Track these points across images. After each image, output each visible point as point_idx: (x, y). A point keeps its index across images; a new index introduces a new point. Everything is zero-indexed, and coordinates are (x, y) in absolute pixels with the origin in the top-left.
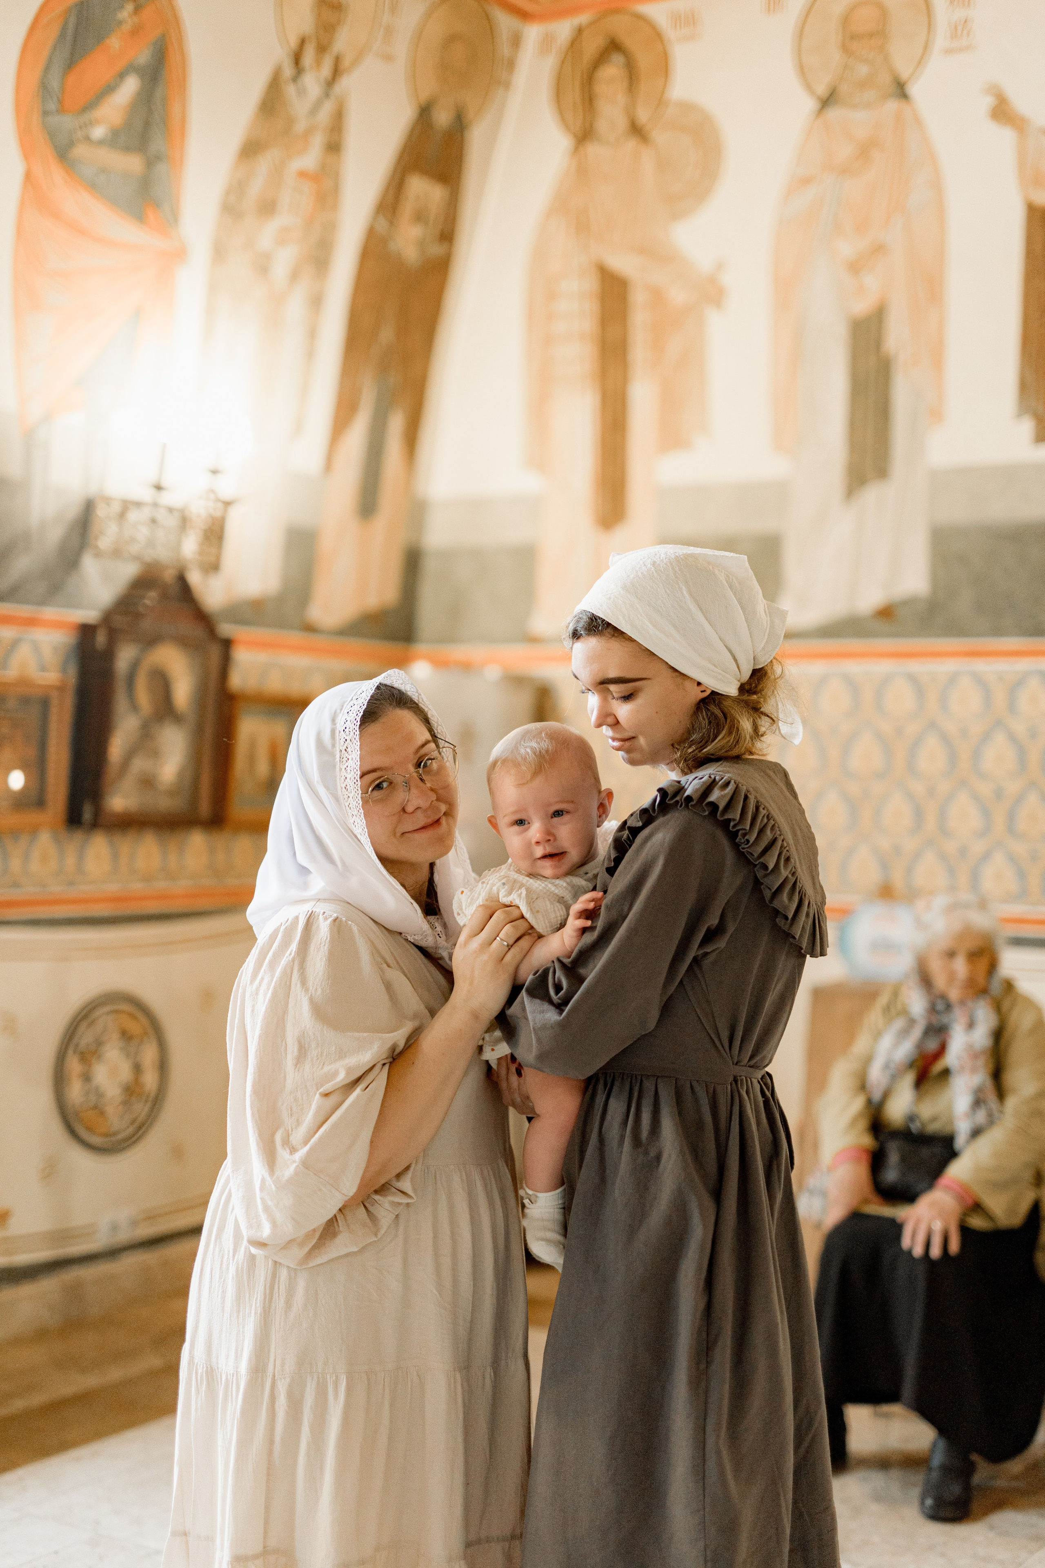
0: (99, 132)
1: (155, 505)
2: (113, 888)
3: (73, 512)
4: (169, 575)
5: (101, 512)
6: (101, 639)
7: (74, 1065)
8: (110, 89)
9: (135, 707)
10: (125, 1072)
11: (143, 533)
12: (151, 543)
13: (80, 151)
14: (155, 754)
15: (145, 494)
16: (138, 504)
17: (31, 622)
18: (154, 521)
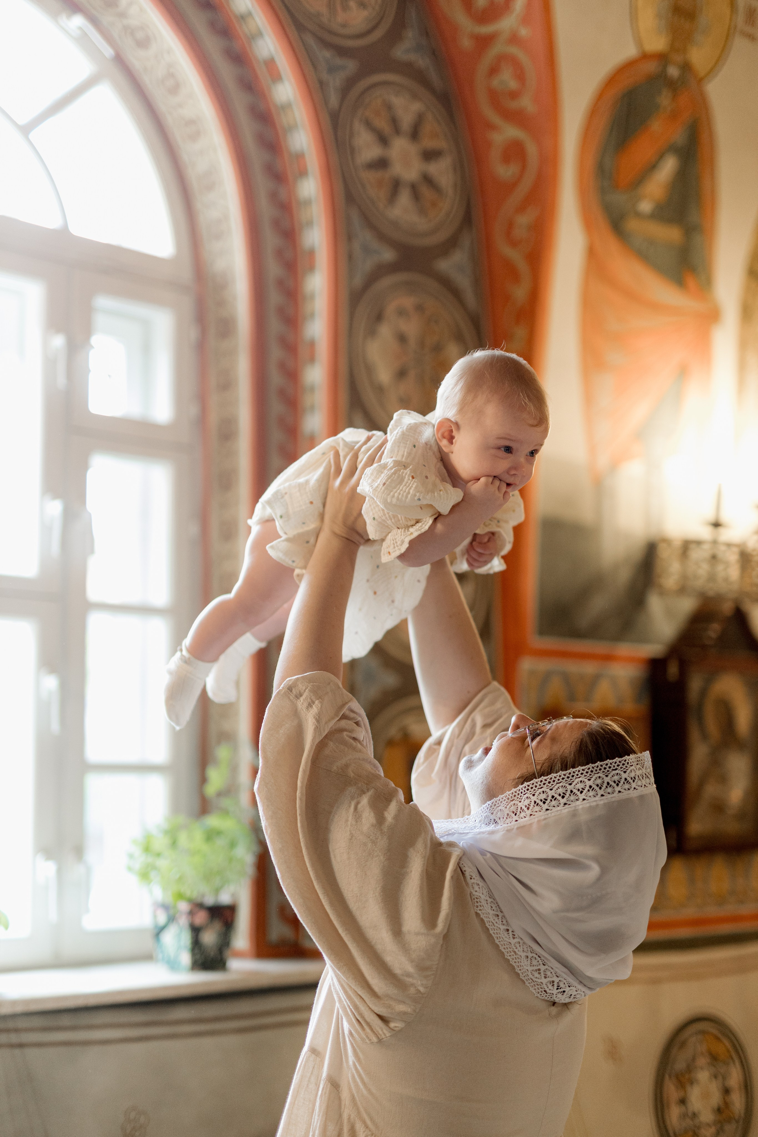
0: (646, 206)
1: (715, 542)
2: (690, 912)
3: (637, 554)
4: (727, 608)
5: (664, 553)
6: (673, 670)
7: (672, 1091)
8: (653, 167)
9: (705, 736)
10: (716, 1098)
11: (704, 570)
12: (712, 577)
13: (632, 225)
14: (723, 780)
15: (705, 533)
16: (699, 543)
17: (608, 658)
18: (714, 557)
